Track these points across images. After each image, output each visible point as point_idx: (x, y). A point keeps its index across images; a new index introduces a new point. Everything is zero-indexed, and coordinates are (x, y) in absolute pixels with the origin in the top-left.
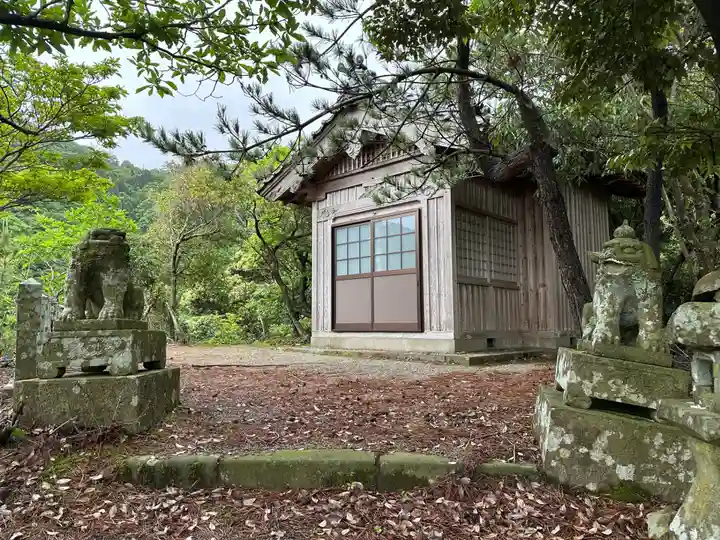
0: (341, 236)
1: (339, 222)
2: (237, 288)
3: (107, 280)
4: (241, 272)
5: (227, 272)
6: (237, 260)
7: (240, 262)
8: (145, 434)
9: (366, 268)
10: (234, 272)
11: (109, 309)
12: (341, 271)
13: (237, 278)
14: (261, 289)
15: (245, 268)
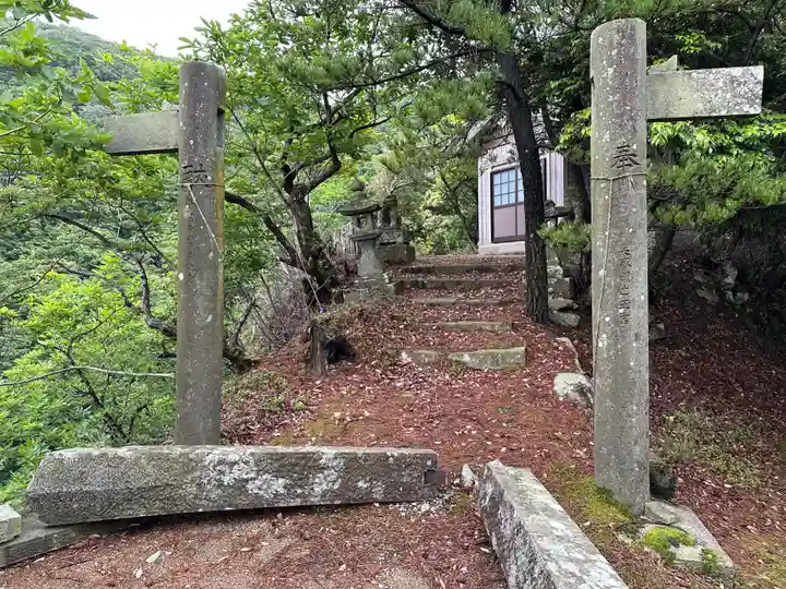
0: (497, 179)
1: (495, 169)
2: (429, 220)
3: (392, 213)
4: (431, 208)
5: (421, 208)
6: (428, 199)
7: (430, 200)
8: (410, 262)
9: (513, 201)
10: (425, 208)
11: (393, 223)
12: (497, 203)
13: (428, 212)
14: (447, 220)
15: (434, 204)
